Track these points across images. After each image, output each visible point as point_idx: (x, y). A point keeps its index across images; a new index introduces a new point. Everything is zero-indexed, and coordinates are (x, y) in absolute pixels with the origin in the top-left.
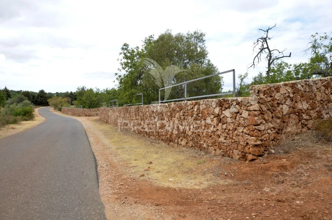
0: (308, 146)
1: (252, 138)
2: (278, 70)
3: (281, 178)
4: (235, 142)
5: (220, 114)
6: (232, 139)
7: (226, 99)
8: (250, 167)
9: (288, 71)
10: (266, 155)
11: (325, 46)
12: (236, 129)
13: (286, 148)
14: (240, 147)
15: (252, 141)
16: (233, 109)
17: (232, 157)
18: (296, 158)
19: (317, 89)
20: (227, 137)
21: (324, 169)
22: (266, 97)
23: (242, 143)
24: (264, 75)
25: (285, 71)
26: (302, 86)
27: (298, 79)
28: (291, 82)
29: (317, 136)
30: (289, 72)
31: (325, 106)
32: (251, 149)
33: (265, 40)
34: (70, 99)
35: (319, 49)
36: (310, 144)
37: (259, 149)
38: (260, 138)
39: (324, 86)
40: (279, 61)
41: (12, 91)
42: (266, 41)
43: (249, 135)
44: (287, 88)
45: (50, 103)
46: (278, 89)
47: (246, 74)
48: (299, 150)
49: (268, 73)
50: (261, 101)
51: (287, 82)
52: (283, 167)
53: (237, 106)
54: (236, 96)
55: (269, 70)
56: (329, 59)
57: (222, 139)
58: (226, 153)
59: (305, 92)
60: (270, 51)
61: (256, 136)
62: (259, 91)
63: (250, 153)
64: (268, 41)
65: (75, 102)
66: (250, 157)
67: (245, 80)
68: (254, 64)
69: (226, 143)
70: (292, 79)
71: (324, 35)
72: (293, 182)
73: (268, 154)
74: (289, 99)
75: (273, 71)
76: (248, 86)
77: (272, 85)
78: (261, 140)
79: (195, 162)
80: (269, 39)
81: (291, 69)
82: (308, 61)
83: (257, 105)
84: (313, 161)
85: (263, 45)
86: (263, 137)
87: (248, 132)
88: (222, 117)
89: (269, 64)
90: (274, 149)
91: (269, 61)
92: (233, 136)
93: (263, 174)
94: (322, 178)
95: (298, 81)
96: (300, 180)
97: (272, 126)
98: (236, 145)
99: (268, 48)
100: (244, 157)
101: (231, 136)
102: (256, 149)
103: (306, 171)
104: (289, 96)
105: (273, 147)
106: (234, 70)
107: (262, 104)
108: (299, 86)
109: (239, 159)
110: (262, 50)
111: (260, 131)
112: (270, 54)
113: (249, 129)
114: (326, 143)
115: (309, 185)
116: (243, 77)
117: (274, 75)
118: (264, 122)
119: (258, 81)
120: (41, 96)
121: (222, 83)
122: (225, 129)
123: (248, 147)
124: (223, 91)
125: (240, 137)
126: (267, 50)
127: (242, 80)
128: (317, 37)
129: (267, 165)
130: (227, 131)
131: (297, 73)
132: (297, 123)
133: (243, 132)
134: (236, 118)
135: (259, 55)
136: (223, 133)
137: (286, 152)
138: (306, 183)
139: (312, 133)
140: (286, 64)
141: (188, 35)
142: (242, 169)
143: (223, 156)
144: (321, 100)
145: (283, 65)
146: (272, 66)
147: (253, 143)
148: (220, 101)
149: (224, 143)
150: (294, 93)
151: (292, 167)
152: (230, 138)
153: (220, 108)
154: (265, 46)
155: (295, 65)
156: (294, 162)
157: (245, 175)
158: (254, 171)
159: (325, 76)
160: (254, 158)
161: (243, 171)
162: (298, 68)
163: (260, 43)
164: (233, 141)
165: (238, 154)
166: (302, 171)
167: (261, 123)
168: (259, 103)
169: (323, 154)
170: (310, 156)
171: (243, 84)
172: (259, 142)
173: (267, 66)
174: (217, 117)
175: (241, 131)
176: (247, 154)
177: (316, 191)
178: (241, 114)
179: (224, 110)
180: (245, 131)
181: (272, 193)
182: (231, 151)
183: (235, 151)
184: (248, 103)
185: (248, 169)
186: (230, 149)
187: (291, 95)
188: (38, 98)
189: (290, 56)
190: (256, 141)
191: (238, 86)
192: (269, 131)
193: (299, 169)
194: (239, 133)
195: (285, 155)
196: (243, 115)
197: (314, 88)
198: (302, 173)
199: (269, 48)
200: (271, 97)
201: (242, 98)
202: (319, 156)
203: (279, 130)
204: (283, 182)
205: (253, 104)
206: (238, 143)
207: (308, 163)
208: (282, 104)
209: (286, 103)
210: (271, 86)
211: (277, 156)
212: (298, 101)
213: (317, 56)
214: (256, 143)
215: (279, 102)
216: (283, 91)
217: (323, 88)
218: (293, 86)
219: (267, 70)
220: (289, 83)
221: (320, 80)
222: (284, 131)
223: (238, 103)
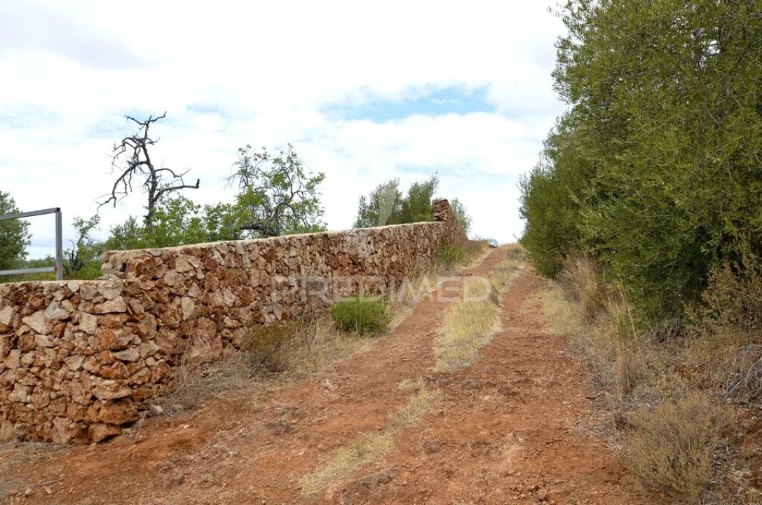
0: (235, 387)
1: (107, 382)
2: (173, 215)
3: (178, 472)
4: (58, 397)
5: (15, 324)
6: (52, 390)
7: (35, 283)
8: (99, 460)
9: (193, 219)
10: (141, 421)
11: (264, 174)
12: (62, 363)
13: (189, 397)
14: (72, 410)
15: (106, 389)
16: (55, 312)
17: (50, 441)
18: (212, 418)
19: (252, 261)
20: (34, 386)
21: (267, 433)
22: (143, 280)
23: (79, 399)
24: (140, 223)
25: (188, 217)
26: (223, 256)
27: (213, 238)
28: (199, 245)
29: (253, 362)
30: (195, 222)
31: (267, 299)
32: (103, 411)
33: (141, 143)
35: (254, 180)
36: (240, 382)
37: (124, 408)
38: (126, 382)
39: (264, 256)
40: (174, 196)
42: (144, 146)
43: (97, 375)
44: (191, 259)
46: (170, 262)
47: (96, 220)
48: (217, 399)
49: (148, 219)
50: (129, 290)
51: (191, 246)
52: (183, 444)
53: (66, 303)
54: (67, 275)
55: (151, 214)
56: (271, 201)
57: (20, 393)
58: (30, 432)
59: (229, 268)
60: (153, 172)
61: (117, 377)
62: (124, 266)
63: (101, 422)
64: (148, 147)
66: (100, 432)
67: (92, 233)
68: (114, 197)
69: (31, 403)
70: (201, 237)
71: (261, 152)
72: (204, 477)
73: (148, 417)
74: (195, 284)
75: (161, 216)
76: (100, 249)
77: (156, 251)
78: (131, 386)
80: (151, 143)
81: (199, 216)
82: (234, 202)
83: (121, 299)
84: (245, 420)
85: (136, 155)
86: (135, 377)
87: (96, 369)
88: (20, 332)
89: (152, 201)
90: (161, 404)
91: (152, 192)
92: (53, 382)
93: (135, 471)
94: (262, 454)
95: (213, 244)
96: (220, 468)
97: (157, 348)
98: (62, 407)
99: (148, 162)
100: (84, 434)
101: (48, 382)
102: (117, 409)
103: (232, 444)
104: (194, 278)
105: (158, 400)
106: (58, 210)
107: (132, 296)
108: (217, 255)
109: (70, 442)
110: (134, 165)
111: (126, 362)
112: (154, 177)
113: (98, 361)
114: (269, 377)
115: (238, 476)
116: (85, 225)
117: (163, 226)
118: (138, 341)
119: (122, 239)
121: (25, 239)
122: (31, 366)
123: (96, 406)
124: (28, 258)
125: (73, 384)
126: (145, 167)
127: (84, 231)
128: (249, 154)
129: (143, 445)
130: (35, 369)
131: (212, 225)
132: (213, 336)
133: (81, 369)
134: (62, 335)
135: (127, 178)
136: (23, 376)
137: (190, 408)
138: (233, 471)
139: (244, 357)
140: (190, 204)
142: (77, 469)
143: (22, 439)
144: (260, 286)
145: (183, 204)
146: (158, 205)
147: (109, 395)
148: (14, 289)
149: (26, 404)
150: (205, 270)
151: (203, 441)
152: (44, 387)
153: (16, 308)
154: (142, 158)
155: (207, 208)
156: (206, 429)
157: (86, 483)
158: (111, 467)
159: (265, 235)
160: (112, 431)
161: (79, 473)
162: (214, 213)
163: (130, 151)
164: (53, 395)
165: (68, 429)
166: (224, 446)
167: (130, 343)
168: (124, 294)
169: (265, 401)
170: (239, 409)
171: (86, 241)
172: (124, 392)
173: (147, 203)
174: (6, 332)
175: (76, 366)
176: (92, 427)
177: (251, 487)
178: (77, 324)
179: (28, 315)
180: (88, 366)
182: (48, 424)
183: (59, 423)
184: (98, 294)
185: (94, 465)
186: (46, 418)
187: (201, 276)
189: (197, 187)
190: (116, 390)
191: (70, 246)
192: (150, 361)
193: (216, 442)
194: (70, 373)
195: (186, 416)
196: (83, 326)
197: (246, 260)
198: (223, 451)
199: (152, 162)
200: (155, 279)
201: (81, 282)
202: (256, 406)
203: (173, 356)
204: (181, 482)
205: (109, 296)
206: (67, 400)
207: (235, 425)
208: (180, 296)
209: (190, 294)
210: (155, 253)
211: (168, 419)
212: (214, 287)
213: (251, 192)
214: (116, 395)
215: (173, 291)
216: (181, 265)
217: (263, 260)
218: (204, 255)
219: (147, 212)
220: (195, 249)
221: (257, 243)
222: (185, 357)
223: (69, 296)
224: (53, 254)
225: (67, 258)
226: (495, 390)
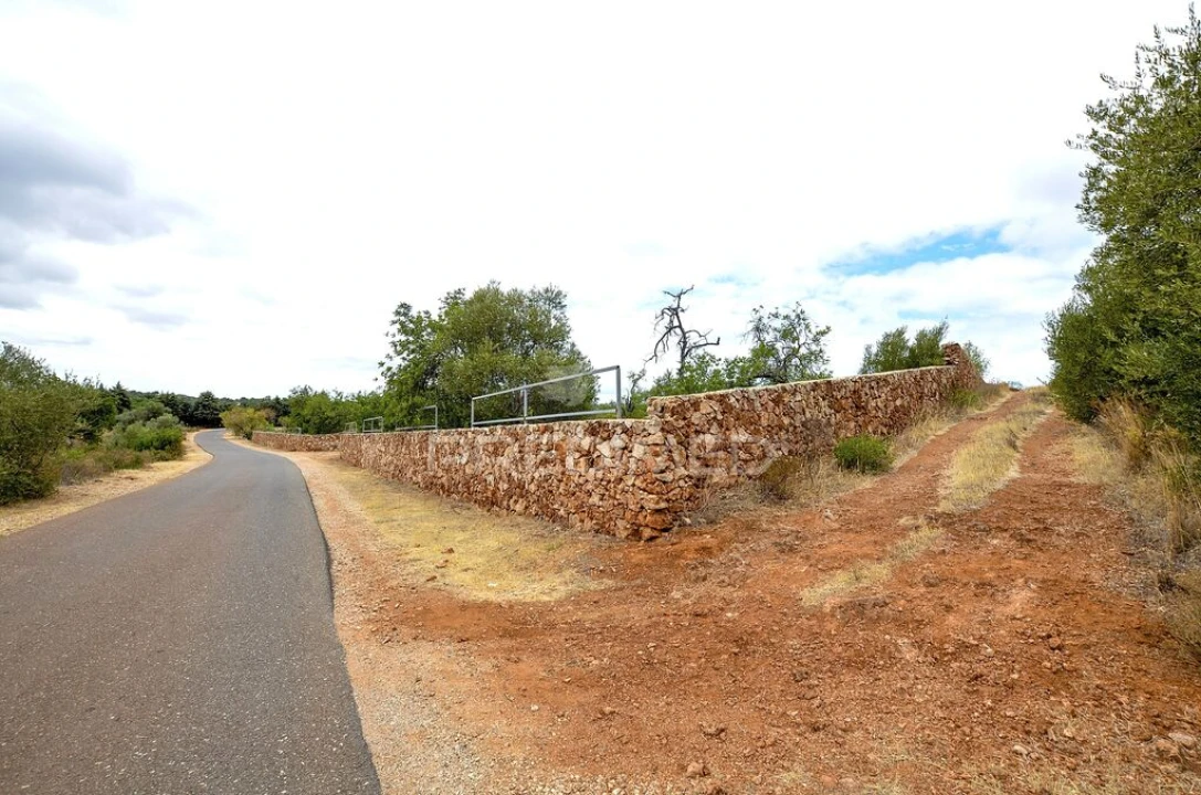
0: (747, 509)
1: (651, 496)
2: (699, 367)
3: (702, 571)
4: (619, 504)
5: (592, 450)
6: (615, 498)
7: (604, 421)
8: (646, 553)
9: (715, 371)
10: (675, 529)
11: (775, 329)
12: (621, 479)
13: (711, 514)
14: (628, 515)
15: (651, 502)
16: (617, 442)
17: (614, 535)
18: (728, 533)
19: (762, 405)
20: (604, 495)
21: (774, 550)
22: (676, 420)
23: (632, 507)
24: (675, 376)
25: (710, 370)
26: (737, 400)
27: (732, 385)
28: (718, 392)
29: (763, 490)
30: (717, 373)
31: (776, 437)
32: (648, 518)
33: (675, 312)
34: (273, 414)
35: (765, 335)
36: (751, 506)
37: (663, 517)
38: (665, 497)
39: (773, 400)
40: (700, 352)
41: (134, 392)
42: (677, 314)
43: (644, 490)
44: (713, 403)
45: (224, 422)
46: (696, 405)
47: (643, 373)
48: (733, 517)
49: (680, 372)
50: (666, 427)
51: (712, 393)
52: (705, 550)
53: (623, 436)
54: (624, 416)
55: (682, 367)
56: (781, 353)
57: (595, 499)
58: (602, 527)
59: (743, 410)
60: (684, 333)
61: (658, 493)
62: (663, 408)
63: (647, 526)
64: (680, 314)
65: (285, 420)
66: (647, 533)
67: (640, 383)
68: (656, 355)
69: (602, 506)
70: (721, 385)
71: (774, 312)
72: (722, 578)
73: (680, 526)
74: (715, 424)
75: (689, 368)
76: (646, 395)
77: (685, 397)
78: (668, 501)
79: (542, 546)
80: (683, 311)
81: (720, 367)
82: (748, 355)
83: (660, 434)
84: (755, 537)
85: (671, 322)
86: (670, 494)
87: (644, 486)
88: (595, 456)
89: (683, 357)
90: (690, 517)
91: (683, 350)
92: (615, 492)
93: (670, 566)
94: (769, 567)
95: (731, 391)
96: (734, 572)
97: (686, 473)
98: (622, 511)
99: (680, 326)
100: (636, 533)
101: (612, 494)
102: (658, 517)
103: (745, 555)
104: (715, 418)
105: (687, 513)
106: (618, 367)
107: (668, 432)
108: (733, 400)
109: (627, 537)
110: (670, 329)
111: (664, 482)
112: (685, 338)
113: (645, 480)
114: (776, 503)
115: (748, 581)
116: (636, 377)
117: (692, 376)
118: (673, 467)
119: (663, 387)
120: (204, 406)
121: (596, 388)
122: (602, 480)
123: (644, 513)
124: (599, 402)
125: (628, 496)
126: (678, 330)
127: (635, 382)
128: (764, 313)
129: (676, 547)
130: (604, 483)
131: (730, 375)
133: (633, 485)
134: (621, 459)
135: (665, 339)
136: (597, 487)
137: (711, 522)
138: (745, 577)
139: (755, 485)
140: (713, 357)
141: (532, 292)
142: (632, 557)
143: (597, 531)
144: (769, 426)
145: (707, 358)
146: (688, 359)
147: (652, 506)
148: (591, 425)
149: (599, 507)
150: (723, 413)
151: (722, 550)
152: (610, 496)
153: (592, 438)
154: (676, 323)
155: (726, 360)
156: (724, 541)
157: (638, 568)
158: (654, 559)
159: (775, 382)
160: (655, 534)
161: (633, 561)
162: (732, 364)
163: (667, 318)
164: (616, 503)
165: (626, 529)
166: (738, 556)
167: (667, 468)
168: (662, 430)
169: (772, 523)
170: (750, 527)
171: (636, 389)
172: (663, 505)
173: (679, 359)
174: (586, 455)
175: (630, 483)
176: (641, 528)
177: (759, 592)
178: (631, 451)
179: (600, 443)
180: (638, 483)
181: (684, 602)
182: (612, 523)
183: (621, 523)
184: (645, 430)
185: (643, 556)
186: (611, 519)
187: (720, 417)
188: (196, 409)
189: (718, 343)
190: (657, 503)
191: (625, 393)
192: (682, 483)
193: (732, 551)
194: (627, 488)
195: (709, 528)
196: (634, 454)
197: (757, 404)
198: (738, 560)
199: (683, 326)
200: (685, 419)
201: (633, 420)
202: (765, 526)
203: (699, 480)
204: (704, 579)
205: (652, 432)
206: (624, 506)
207: (747, 540)
208: (704, 433)
209: (712, 431)
210: (685, 399)
211: (694, 529)
212: (731, 426)
213: (762, 345)
214: (657, 507)
215: (698, 428)
216: (705, 408)
217: (771, 404)
218: (722, 399)
219: (679, 366)
220: (715, 395)
221: (766, 390)
222: (708, 481)
223: (625, 431)
224: (615, 400)
225: (624, 402)
226: (1006, 535)
